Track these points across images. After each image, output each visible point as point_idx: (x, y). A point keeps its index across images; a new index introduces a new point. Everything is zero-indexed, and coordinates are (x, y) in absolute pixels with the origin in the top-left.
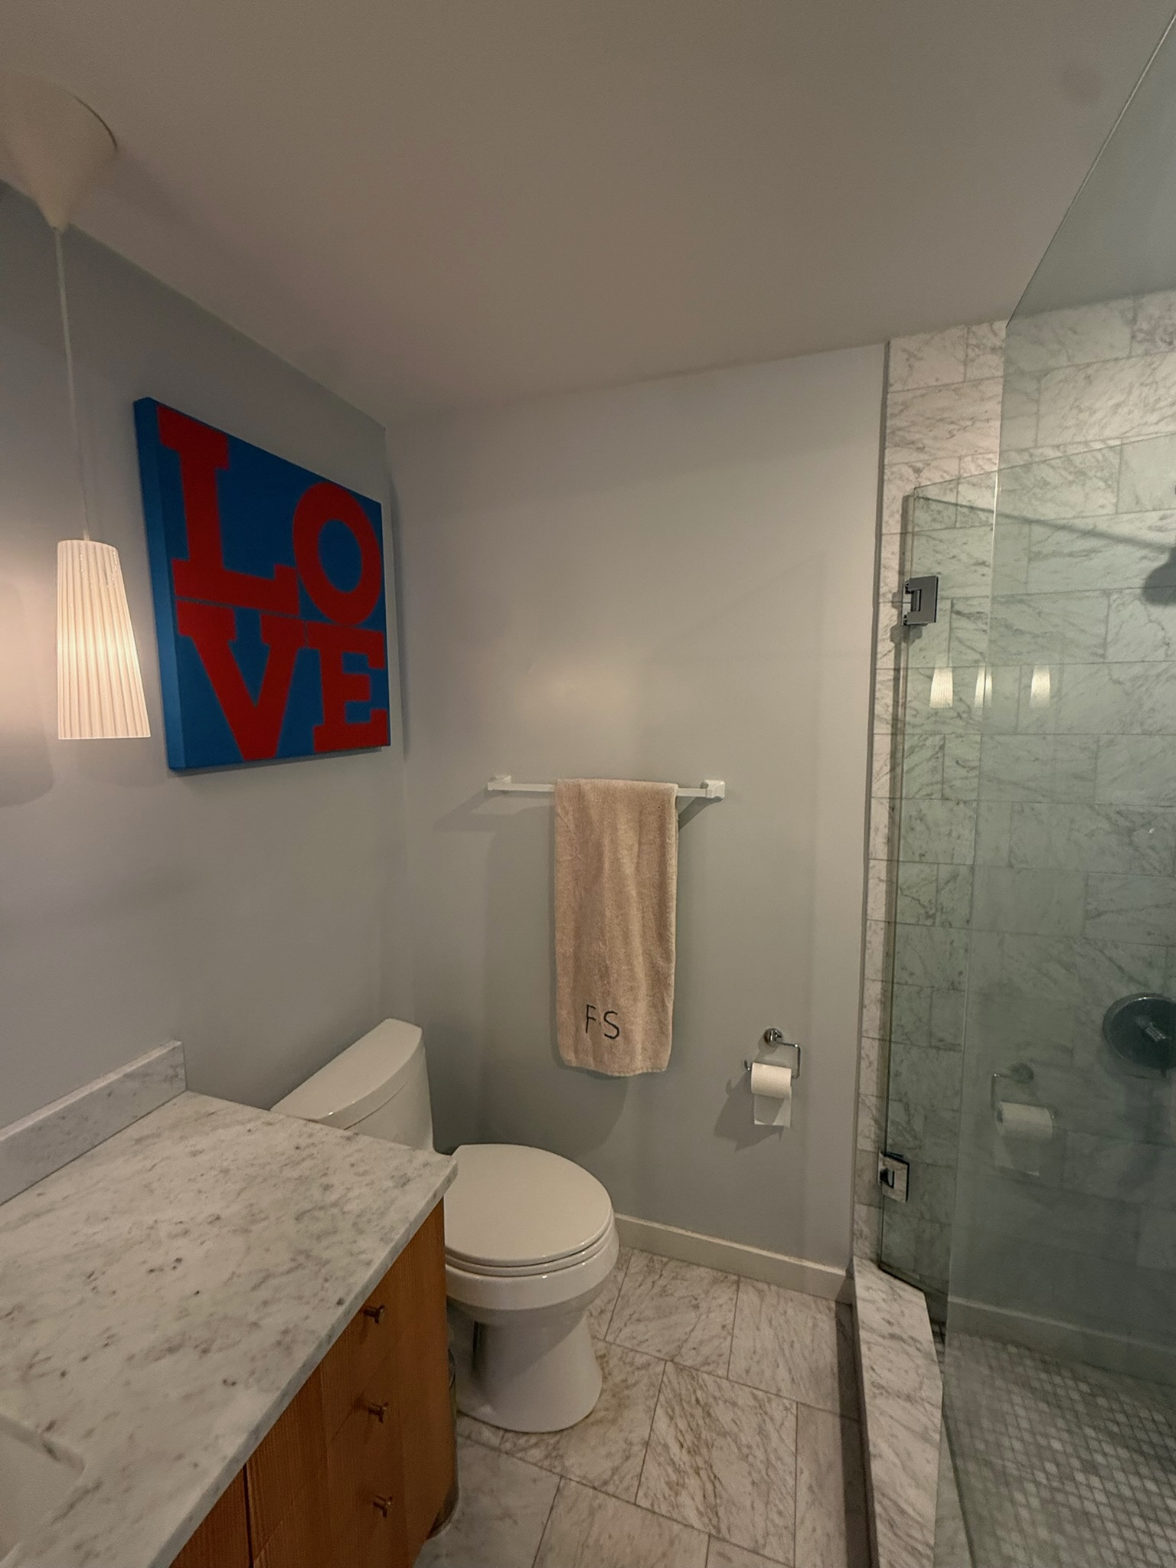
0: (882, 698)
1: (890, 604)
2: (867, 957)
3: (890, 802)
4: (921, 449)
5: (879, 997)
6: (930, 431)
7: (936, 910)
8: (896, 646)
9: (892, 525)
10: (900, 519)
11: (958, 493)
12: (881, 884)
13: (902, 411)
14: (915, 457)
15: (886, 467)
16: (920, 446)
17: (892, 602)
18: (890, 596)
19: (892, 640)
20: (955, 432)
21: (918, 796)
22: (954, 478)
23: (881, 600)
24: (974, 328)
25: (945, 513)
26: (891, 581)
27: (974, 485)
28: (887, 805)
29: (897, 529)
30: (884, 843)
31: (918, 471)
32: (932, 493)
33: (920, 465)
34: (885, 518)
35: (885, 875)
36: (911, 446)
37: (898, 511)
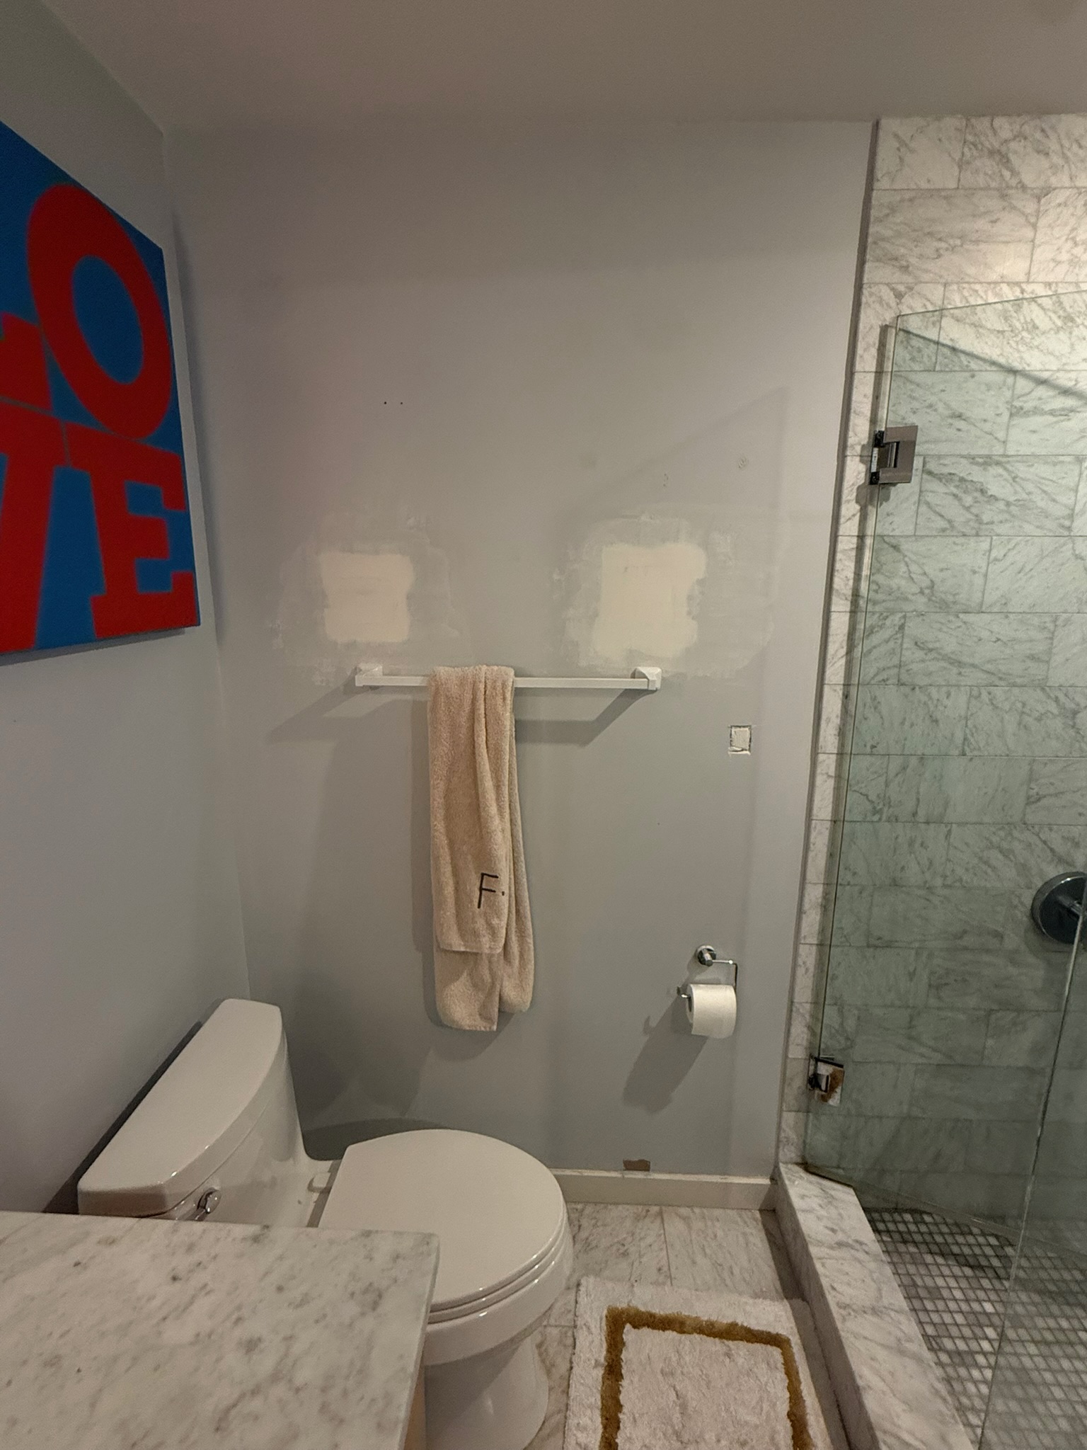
0: (842, 570)
1: (858, 459)
2: (810, 860)
3: (844, 689)
4: (905, 269)
5: (820, 900)
6: (916, 246)
7: (884, 805)
8: (861, 509)
9: (867, 361)
10: (876, 355)
11: (940, 328)
12: (830, 779)
13: (887, 215)
14: (897, 277)
15: (864, 286)
16: (904, 263)
17: (861, 456)
18: (858, 448)
19: (857, 502)
20: (941, 252)
21: (873, 682)
22: (938, 308)
23: (848, 453)
24: (973, 121)
25: (926, 352)
26: (860, 432)
27: (958, 320)
28: (841, 693)
29: (872, 366)
30: (835, 735)
31: (899, 296)
32: (914, 324)
33: (901, 288)
34: (860, 351)
35: (834, 769)
36: (894, 263)
37: (875, 344)
